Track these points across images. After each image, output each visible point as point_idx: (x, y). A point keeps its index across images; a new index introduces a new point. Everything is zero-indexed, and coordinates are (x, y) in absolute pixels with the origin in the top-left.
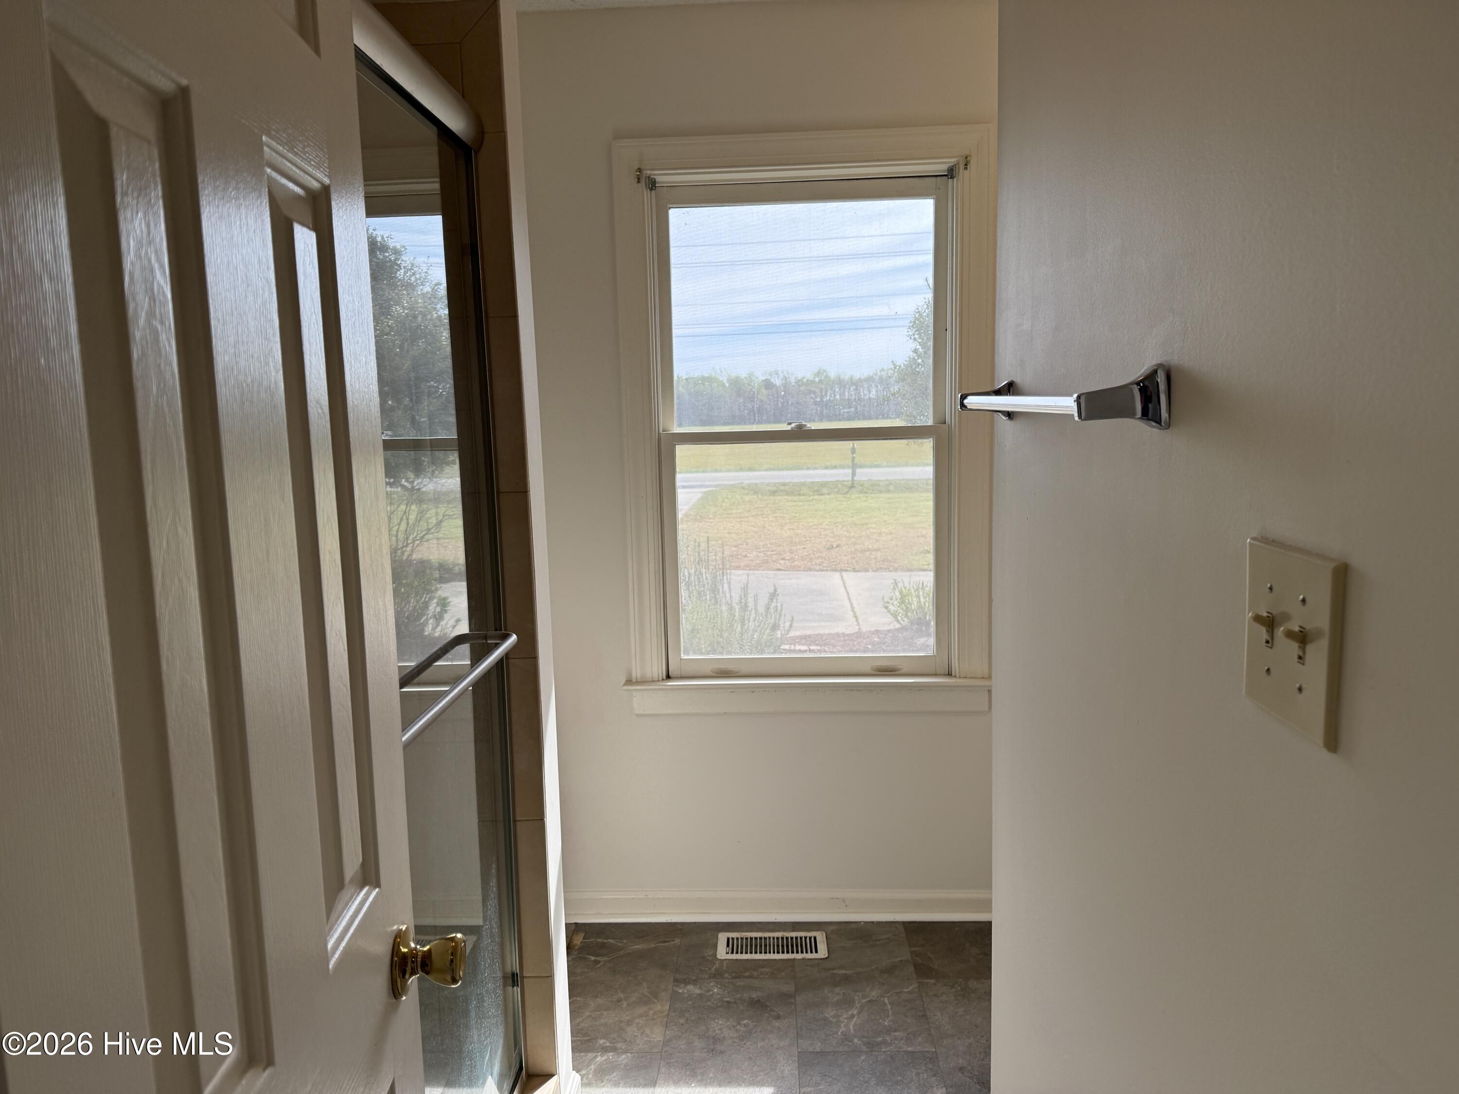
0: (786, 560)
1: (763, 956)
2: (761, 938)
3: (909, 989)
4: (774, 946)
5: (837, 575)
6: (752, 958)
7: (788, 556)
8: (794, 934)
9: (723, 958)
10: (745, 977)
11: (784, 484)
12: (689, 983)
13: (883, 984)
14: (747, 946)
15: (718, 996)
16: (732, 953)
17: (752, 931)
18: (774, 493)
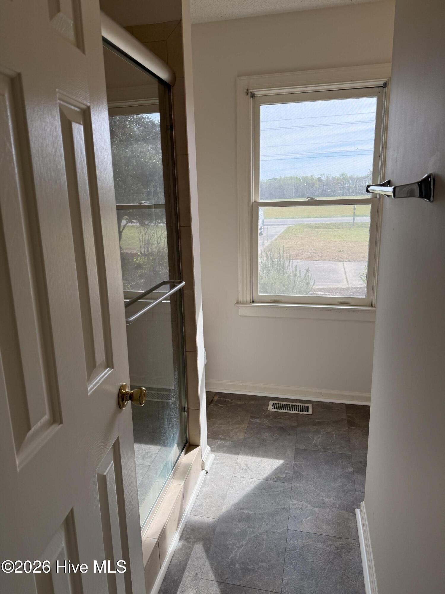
0: (319, 256)
1: (286, 411)
2: (286, 404)
3: (344, 430)
4: (291, 408)
5: (342, 263)
6: (282, 411)
7: (320, 255)
8: (300, 404)
9: (270, 410)
10: (278, 418)
11: (322, 224)
12: (256, 418)
13: (333, 427)
14: (280, 407)
15: (267, 424)
16: (274, 409)
17: (283, 402)
18: (317, 227)
